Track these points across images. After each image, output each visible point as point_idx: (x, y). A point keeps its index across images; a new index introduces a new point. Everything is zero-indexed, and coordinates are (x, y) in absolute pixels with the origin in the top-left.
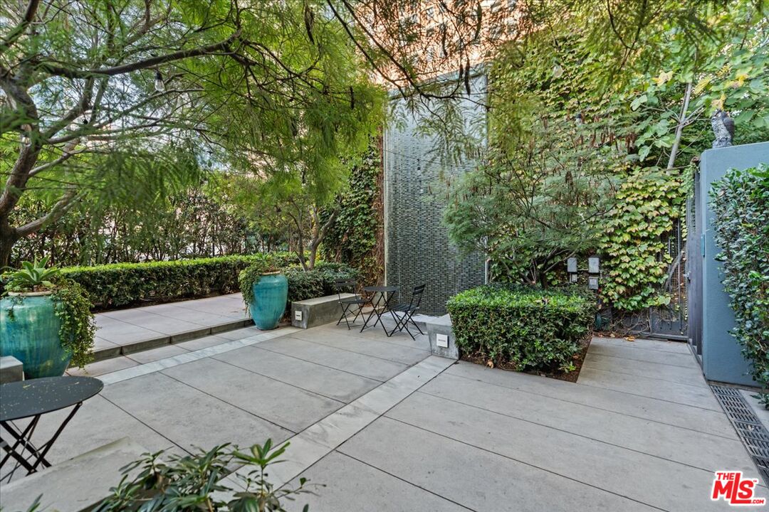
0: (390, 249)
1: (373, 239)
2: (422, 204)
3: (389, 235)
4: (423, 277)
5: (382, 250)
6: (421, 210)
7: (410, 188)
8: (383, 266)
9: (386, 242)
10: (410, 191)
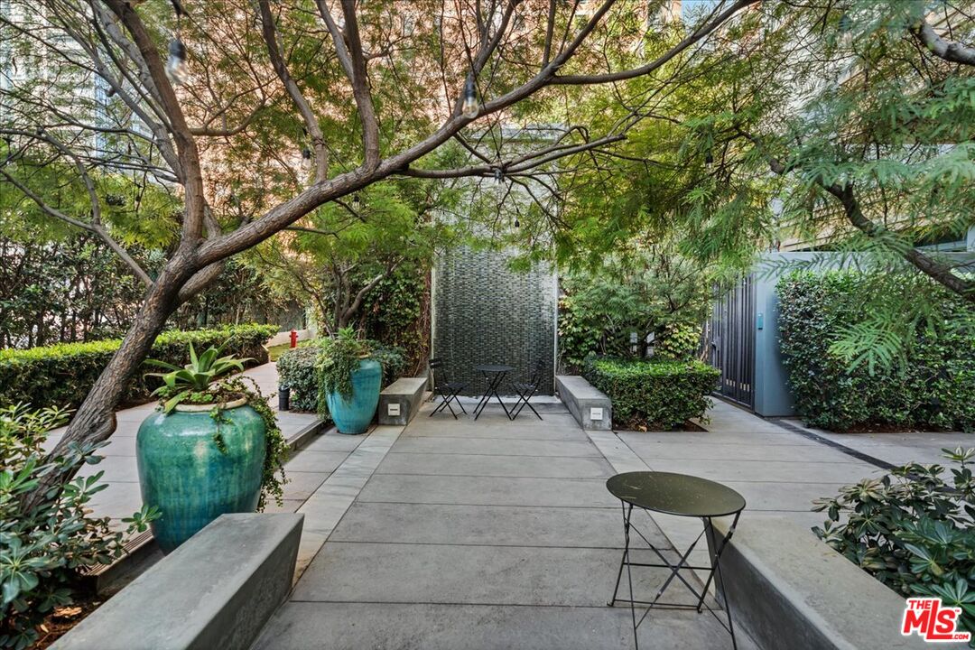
0: (438, 322)
1: (417, 309)
2: (483, 270)
3: (438, 305)
4: (483, 353)
5: (429, 323)
6: (481, 277)
7: (466, 251)
8: (429, 342)
9: (434, 312)
10: (466, 254)
